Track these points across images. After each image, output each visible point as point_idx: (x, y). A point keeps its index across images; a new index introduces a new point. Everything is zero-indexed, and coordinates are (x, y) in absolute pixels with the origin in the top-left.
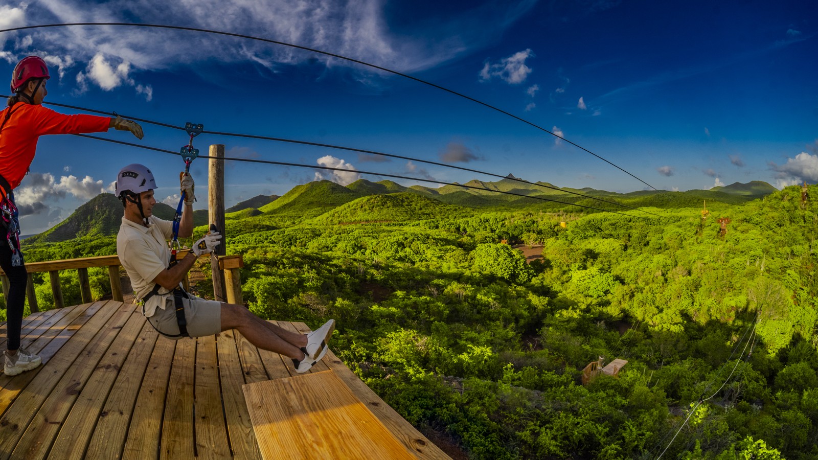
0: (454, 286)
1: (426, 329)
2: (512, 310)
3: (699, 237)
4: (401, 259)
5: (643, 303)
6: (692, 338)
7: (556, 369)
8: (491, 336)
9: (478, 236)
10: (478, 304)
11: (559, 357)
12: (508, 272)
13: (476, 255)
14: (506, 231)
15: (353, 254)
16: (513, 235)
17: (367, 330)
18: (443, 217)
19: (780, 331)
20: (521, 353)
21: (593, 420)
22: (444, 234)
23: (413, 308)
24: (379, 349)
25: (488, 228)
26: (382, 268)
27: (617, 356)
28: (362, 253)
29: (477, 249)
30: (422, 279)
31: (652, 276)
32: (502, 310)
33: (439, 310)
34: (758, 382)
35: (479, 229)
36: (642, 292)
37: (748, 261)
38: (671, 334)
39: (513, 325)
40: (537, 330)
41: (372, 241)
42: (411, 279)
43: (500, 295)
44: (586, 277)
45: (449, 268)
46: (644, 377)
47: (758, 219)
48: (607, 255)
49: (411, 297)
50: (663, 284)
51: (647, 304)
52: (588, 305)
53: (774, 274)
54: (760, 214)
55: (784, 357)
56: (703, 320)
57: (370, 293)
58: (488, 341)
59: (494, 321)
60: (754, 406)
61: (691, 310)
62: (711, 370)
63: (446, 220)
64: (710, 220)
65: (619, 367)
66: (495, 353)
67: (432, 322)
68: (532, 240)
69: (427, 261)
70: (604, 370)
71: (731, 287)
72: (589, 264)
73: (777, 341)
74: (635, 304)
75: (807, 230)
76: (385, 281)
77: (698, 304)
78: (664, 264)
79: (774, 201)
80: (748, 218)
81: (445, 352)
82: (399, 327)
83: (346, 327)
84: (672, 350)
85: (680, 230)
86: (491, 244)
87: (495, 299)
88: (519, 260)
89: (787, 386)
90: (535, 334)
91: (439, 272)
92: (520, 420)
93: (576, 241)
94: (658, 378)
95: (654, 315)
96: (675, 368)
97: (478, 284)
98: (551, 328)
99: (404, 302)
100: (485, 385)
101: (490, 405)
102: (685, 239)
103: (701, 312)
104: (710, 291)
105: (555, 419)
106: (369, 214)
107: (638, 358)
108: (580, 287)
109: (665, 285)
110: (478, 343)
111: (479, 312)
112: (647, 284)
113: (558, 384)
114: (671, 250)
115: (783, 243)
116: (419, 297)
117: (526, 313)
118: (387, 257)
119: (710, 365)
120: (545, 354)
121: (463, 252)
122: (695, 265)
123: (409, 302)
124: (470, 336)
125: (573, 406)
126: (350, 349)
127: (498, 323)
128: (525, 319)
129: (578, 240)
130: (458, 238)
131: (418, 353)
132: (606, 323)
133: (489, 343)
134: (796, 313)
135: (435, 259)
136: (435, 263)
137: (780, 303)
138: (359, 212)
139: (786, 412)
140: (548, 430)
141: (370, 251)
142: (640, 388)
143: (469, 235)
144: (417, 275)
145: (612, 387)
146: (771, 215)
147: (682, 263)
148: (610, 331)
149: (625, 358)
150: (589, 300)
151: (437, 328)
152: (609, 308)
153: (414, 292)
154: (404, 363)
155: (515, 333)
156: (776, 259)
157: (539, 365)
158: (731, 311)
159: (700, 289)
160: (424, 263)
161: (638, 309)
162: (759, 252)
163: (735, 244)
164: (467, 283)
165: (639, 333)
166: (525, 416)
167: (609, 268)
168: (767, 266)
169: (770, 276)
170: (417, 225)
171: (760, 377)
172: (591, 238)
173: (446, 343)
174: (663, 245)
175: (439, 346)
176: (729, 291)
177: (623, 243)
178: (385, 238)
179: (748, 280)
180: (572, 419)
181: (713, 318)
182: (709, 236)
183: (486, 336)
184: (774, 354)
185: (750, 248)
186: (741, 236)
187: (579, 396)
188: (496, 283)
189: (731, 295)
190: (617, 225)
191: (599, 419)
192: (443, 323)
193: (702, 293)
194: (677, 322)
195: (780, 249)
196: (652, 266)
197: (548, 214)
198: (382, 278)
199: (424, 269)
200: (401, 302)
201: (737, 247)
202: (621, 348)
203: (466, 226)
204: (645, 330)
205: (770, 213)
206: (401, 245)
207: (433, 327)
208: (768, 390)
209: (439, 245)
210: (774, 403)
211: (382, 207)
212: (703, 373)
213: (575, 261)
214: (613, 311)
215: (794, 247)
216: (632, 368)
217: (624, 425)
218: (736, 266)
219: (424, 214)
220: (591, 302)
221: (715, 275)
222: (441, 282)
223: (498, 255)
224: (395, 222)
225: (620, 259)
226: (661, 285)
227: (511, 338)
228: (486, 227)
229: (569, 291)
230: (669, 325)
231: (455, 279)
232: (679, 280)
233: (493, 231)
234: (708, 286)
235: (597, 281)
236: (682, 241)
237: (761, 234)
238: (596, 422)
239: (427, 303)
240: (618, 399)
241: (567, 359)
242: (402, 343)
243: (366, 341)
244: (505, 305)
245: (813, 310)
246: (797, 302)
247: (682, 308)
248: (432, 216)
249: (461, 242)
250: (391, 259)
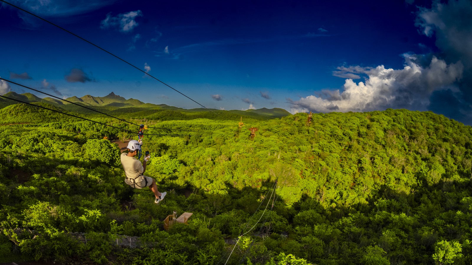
0: (72, 169)
1: (55, 200)
2: (112, 184)
3: (237, 138)
4: (36, 151)
5: (199, 178)
6: (234, 198)
7: (146, 221)
8: (100, 202)
9: (88, 134)
10: (90, 181)
11: (147, 213)
12: (108, 159)
13: (86, 147)
14: (107, 130)
15: (3, 148)
16: (112, 134)
17: (16, 205)
18: (65, 120)
19: (293, 193)
20: (121, 213)
21: (175, 252)
22: (65, 133)
23: (45, 186)
24: (26, 218)
25: (95, 129)
26: (23, 158)
27: (185, 210)
28: (10, 147)
29: (87, 143)
30: (51, 165)
31: (205, 161)
32: (106, 184)
33: (63, 187)
34: (282, 222)
35: (89, 129)
36: (198, 171)
37: (269, 153)
38: (220, 196)
39: (114, 194)
40: (130, 196)
41: (17, 138)
42: (43, 165)
43: (104, 174)
44: (161, 161)
45: (69, 156)
46: (205, 222)
47: (276, 129)
48: (175, 147)
49: (44, 178)
50: (212, 166)
51: (202, 178)
52: (163, 180)
53: (287, 161)
54: (278, 127)
55: (297, 207)
56: (240, 187)
57: (17, 176)
58: (98, 206)
59: (101, 192)
60: (282, 235)
61: (232, 181)
62: (249, 216)
63: (67, 122)
64: (245, 128)
65: (187, 217)
66: (104, 214)
67: (59, 195)
68: (124, 137)
69: (53, 152)
70: (178, 220)
71: (258, 168)
72: (162, 153)
73: (291, 198)
74: (194, 178)
75: (310, 138)
76: (26, 167)
77: (236, 178)
78: (213, 153)
79: (288, 121)
80: (270, 129)
81: (70, 215)
82: (38, 200)
83: (2, 204)
84: (221, 205)
85: (224, 133)
86: (97, 140)
87: (100, 177)
88: (115, 150)
89: (302, 223)
90: (129, 200)
91: (62, 160)
92: (127, 257)
93: (154, 138)
94: (214, 222)
95: (207, 184)
96: (225, 216)
97: (89, 168)
98: (139, 195)
99: (39, 182)
100: (100, 236)
101: (106, 249)
102: (227, 139)
103: (239, 182)
104: (244, 170)
105: (151, 254)
106: (15, 117)
107: (199, 211)
108: (157, 168)
109: (213, 166)
110: (91, 208)
111: (90, 187)
112: (202, 165)
113: (149, 231)
114: (218, 145)
115: (293, 144)
116: (49, 178)
117: (122, 186)
118: (26, 150)
119: (248, 213)
120: (137, 212)
121: (77, 145)
122: (234, 155)
123: (43, 182)
124: (85, 203)
125: (161, 244)
126: (7, 220)
127: (104, 193)
128: (121, 189)
129: (155, 138)
130: (74, 136)
131: (52, 218)
132: (176, 190)
133: (99, 207)
134: (303, 183)
135: (59, 150)
136: (59, 153)
137: (292, 177)
138: (8, 117)
139: (305, 238)
140: (147, 262)
141: (15, 145)
142: (204, 230)
143: (82, 134)
144: (47, 162)
145: (185, 230)
146: (285, 128)
147: (225, 153)
148: (179, 195)
149: (191, 212)
150: (164, 176)
151: (63, 199)
152: (177, 181)
153: (46, 174)
154: (44, 226)
155: (115, 200)
156: (288, 153)
157: (134, 219)
158: (259, 182)
159: (237, 168)
160: (52, 153)
161: (196, 181)
162: (277, 148)
163: (261, 143)
164: (81, 167)
165: (198, 195)
166: (130, 254)
167: (176, 155)
168: (282, 157)
169: (285, 162)
170: (47, 126)
171: (283, 219)
172: (164, 136)
173: (70, 209)
174: (212, 142)
175: (66, 212)
176: (257, 170)
177: (186, 140)
178: (25, 136)
179: (270, 164)
180: (161, 252)
181: (247, 186)
182: (243, 138)
183: (97, 202)
184: (291, 206)
185: (271, 146)
186: (265, 139)
187: (164, 237)
188: (100, 166)
189: (258, 172)
190: (182, 128)
191: (180, 251)
192: (66, 195)
193: (238, 171)
194: (223, 188)
195: (291, 147)
196: (204, 154)
197: (136, 120)
198: (24, 165)
199: (51, 158)
200: (37, 182)
201: (261, 145)
202: (187, 205)
203: (80, 127)
204: (202, 194)
205: (285, 127)
206: (36, 141)
207: (60, 199)
208: (289, 226)
209: (62, 141)
210: (295, 233)
211: (24, 113)
212: (244, 218)
213: (153, 151)
214: (180, 182)
215: (301, 147)
216: (196, 218)
217: (197, 253)
218: (261, 156)
219: (52, 118)
220: (165, 177)
221: (247, 161)
222: (63, 166)
223: (101, 147)
224: (32, 124)
225: (183, 150)
226: (211, 166)
227: (113, 203)
228: (94, 128)
229: (149, 170)
230: (218, 190)
231: (73, 165)
232: (223, 163)
233: (98, 130)
234: (242, 167)
235: (168, 164)
236: (225, 140)
237: (278, 138)
238: (178, 253)
239: (55, 182)
240: (190, 237)
241: (152, 214)
242: (40, 212)
243: (16, 213)
244: (107, 181)
245: (315, 182)
246: (304, 177)
247: (226, 180)
248: (57, 120)
249: (76, 138)
250: (29, 151)
